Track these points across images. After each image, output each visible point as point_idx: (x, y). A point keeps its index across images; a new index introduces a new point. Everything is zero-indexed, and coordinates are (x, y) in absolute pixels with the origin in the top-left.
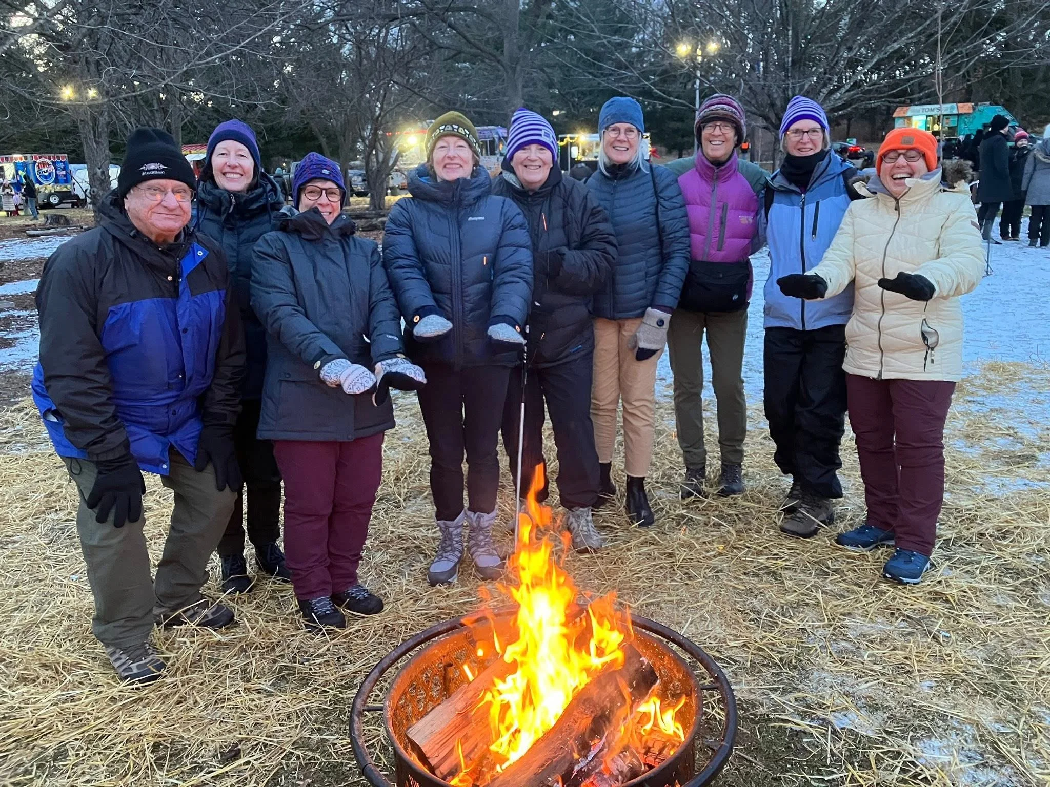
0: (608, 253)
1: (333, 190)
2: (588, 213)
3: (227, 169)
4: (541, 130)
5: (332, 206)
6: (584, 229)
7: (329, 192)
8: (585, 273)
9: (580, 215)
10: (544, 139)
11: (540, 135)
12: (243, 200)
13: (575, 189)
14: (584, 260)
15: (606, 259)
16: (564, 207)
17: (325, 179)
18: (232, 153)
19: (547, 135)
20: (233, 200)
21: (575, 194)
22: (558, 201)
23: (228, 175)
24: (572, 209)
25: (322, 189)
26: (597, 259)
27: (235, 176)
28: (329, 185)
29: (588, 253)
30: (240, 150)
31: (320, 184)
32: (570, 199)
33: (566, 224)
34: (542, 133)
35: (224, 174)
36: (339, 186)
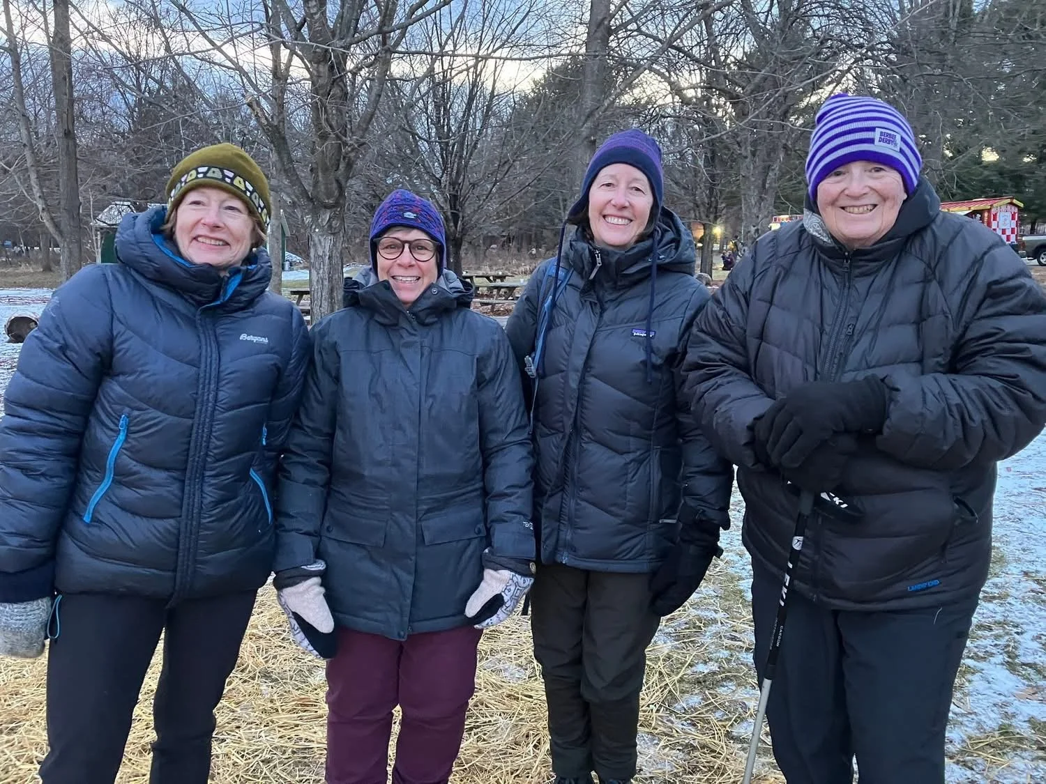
0: (1023, 388)
1: (423, 243)
2: (977, 295)
3: (608, 211)
4: (872, 129)
5: (419, 267)
6: (966, 328)
7: (415, 246)
8: (955, 432)
9: (957, 298)
10: (879, 147)
11: (871, 141)
12: (614, 259)
13: (959, 240)
14: (955, 400)
15: (1018, 401)
16: (926, 281)
17: (410, 226)
18: (623, 185)
19: (887, 139)
20: (599, 260)
21: (957, 249)
22: (914, 267)
23: (609, 219)
24: (941, 283)
25: (404, 242)
26: (992, 400)
27: (620, 221)
28: (415, 235)
29: (967, 383)
30: (636, 180)
31: (401, 235)
32: (941, 266)
33: (921, 317)
34: (876, 135)
35: (604, 217)
36: (433, 238)
